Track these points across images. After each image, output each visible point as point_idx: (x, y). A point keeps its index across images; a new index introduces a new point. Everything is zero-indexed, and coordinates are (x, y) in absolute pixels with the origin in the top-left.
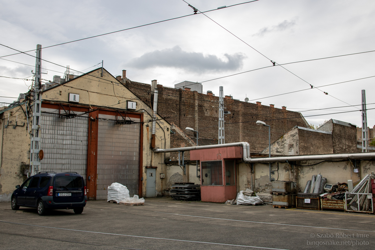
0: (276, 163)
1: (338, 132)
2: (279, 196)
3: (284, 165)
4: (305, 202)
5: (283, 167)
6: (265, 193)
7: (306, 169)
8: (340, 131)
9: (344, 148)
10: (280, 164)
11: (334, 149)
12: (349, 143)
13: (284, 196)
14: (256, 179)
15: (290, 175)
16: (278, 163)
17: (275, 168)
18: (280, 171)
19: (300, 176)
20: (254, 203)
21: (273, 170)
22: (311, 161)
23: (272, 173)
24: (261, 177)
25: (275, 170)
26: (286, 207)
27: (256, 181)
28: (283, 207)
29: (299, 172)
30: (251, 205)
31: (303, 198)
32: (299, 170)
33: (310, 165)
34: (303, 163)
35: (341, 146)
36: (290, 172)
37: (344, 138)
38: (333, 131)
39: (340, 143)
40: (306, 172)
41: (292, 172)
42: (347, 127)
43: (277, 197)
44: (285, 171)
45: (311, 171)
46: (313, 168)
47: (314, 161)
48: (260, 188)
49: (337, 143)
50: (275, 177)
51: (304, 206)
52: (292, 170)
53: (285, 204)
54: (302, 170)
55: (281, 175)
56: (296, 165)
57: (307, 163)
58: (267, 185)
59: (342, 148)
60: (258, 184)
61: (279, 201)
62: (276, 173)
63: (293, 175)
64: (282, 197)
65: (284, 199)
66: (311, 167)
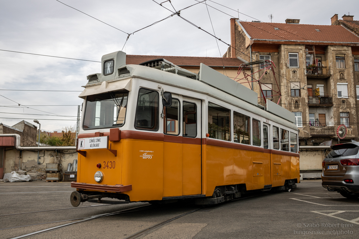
0: (43, 151)
1: (27, 131)
2: (52, 174)
3: (50, 152)
4: (70, 177)
5: (49, 154)
6: (31, 172)
7: (67, 156)
8: (28, 131)
9: (29, 144)
10: (46, 152)
11: (23, 144)
12: (32, 140)
13: (56, 173)
14: (23, 163)
15: (55, 160)
16: (44, 151)
17: (42, 155)
18: (46, 157)
19: (62, 160)
20: (28, 180)
21: (40, 156)
22: (71, 150)
23: (39, 158)
24: (28, 161)
25: (41, 156)
26: (57, 181)
27: (23, 164)
28: (55, 181)
29: (62, 157)
30: (25, 181)
31: (69, 174)
32: (61, 156)
33: (70, 153)
34: (65, 152)
35: (27, 141)
36: (55, 157)
37: (30, 136)
38: (24, 130)
39: (27, 139)
40: (67, 157)
41: (57, 158)
42: (32, 127)
43: (50, 174)
44: (50, 156)
45: (71, 157)
46: (72, 155)
47: (73, 150)
48: (26, 169)
49: (25, 140)
50: (41, 161)
51: (70, 180)
52: (57, 156)
53: (57, 179)
54: (64, 156)
55: (47, 159)
56: (60, 153)
57: (68, 152)
58: (34, 167)
59: (28, 144)
60: (24, 166)
61: (52, 177)
62: (42, 158)
63: (58, 159)
64: (55, 174)
65: (56, 176)
66: (71, 154)
